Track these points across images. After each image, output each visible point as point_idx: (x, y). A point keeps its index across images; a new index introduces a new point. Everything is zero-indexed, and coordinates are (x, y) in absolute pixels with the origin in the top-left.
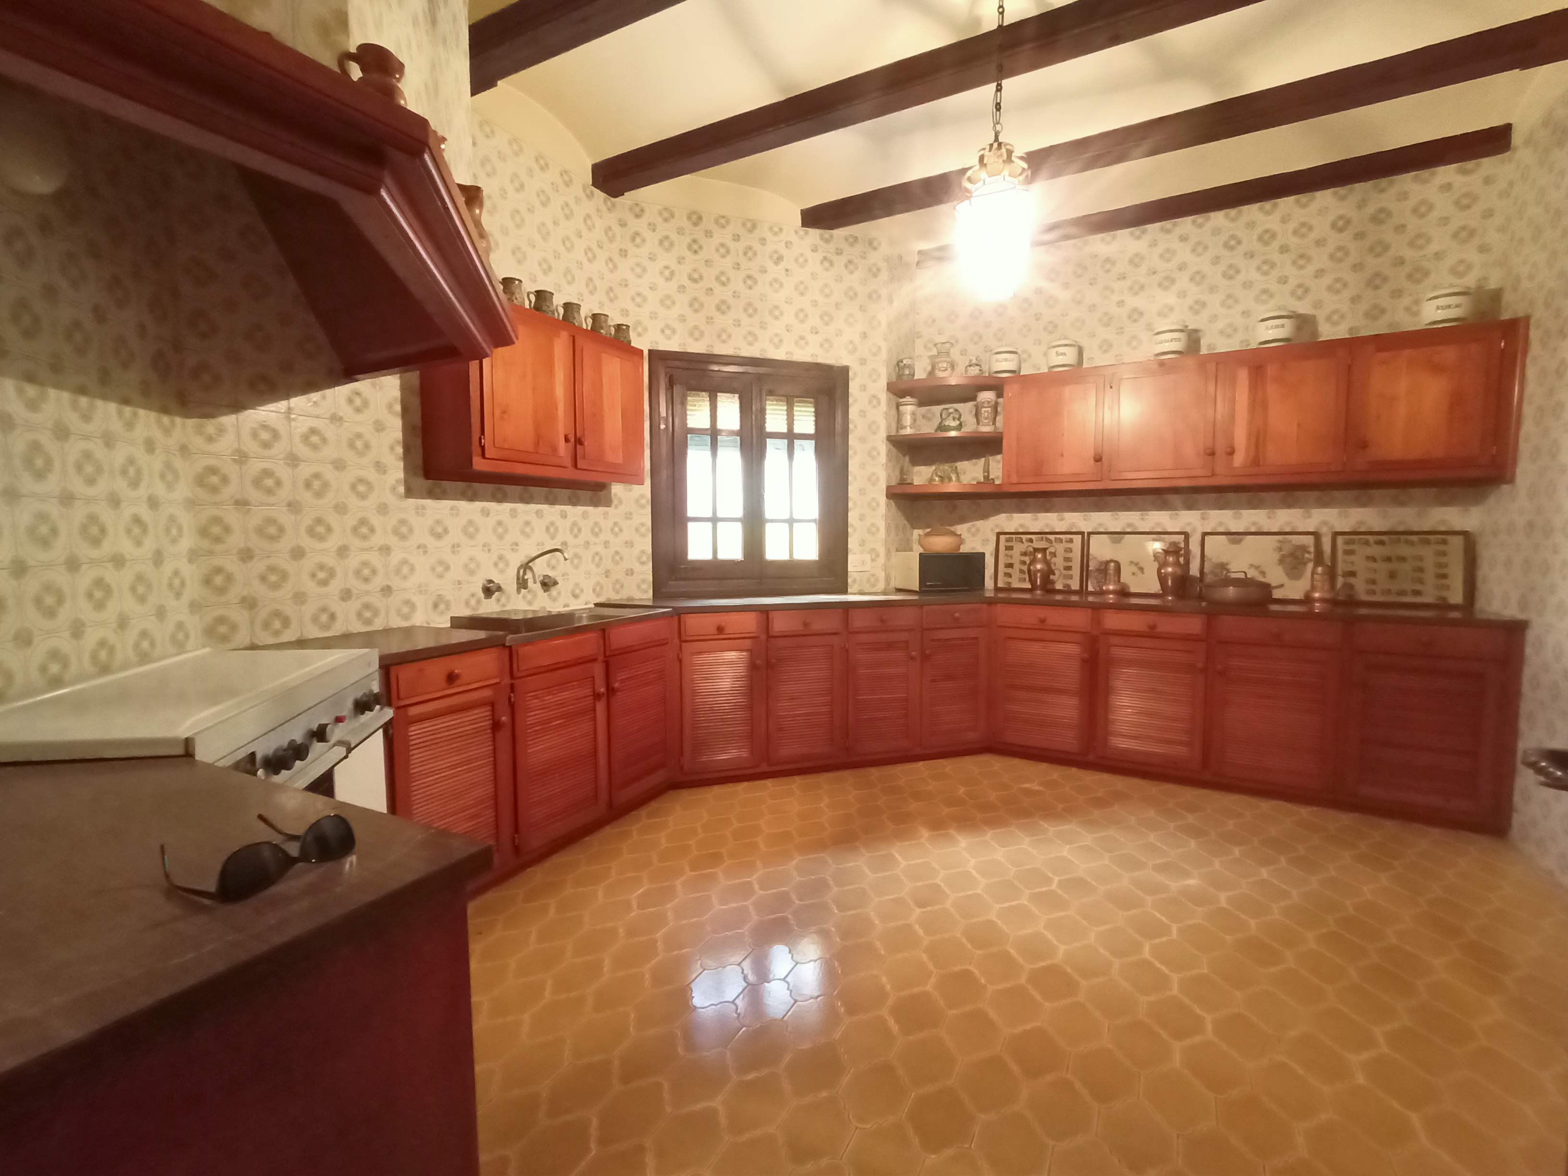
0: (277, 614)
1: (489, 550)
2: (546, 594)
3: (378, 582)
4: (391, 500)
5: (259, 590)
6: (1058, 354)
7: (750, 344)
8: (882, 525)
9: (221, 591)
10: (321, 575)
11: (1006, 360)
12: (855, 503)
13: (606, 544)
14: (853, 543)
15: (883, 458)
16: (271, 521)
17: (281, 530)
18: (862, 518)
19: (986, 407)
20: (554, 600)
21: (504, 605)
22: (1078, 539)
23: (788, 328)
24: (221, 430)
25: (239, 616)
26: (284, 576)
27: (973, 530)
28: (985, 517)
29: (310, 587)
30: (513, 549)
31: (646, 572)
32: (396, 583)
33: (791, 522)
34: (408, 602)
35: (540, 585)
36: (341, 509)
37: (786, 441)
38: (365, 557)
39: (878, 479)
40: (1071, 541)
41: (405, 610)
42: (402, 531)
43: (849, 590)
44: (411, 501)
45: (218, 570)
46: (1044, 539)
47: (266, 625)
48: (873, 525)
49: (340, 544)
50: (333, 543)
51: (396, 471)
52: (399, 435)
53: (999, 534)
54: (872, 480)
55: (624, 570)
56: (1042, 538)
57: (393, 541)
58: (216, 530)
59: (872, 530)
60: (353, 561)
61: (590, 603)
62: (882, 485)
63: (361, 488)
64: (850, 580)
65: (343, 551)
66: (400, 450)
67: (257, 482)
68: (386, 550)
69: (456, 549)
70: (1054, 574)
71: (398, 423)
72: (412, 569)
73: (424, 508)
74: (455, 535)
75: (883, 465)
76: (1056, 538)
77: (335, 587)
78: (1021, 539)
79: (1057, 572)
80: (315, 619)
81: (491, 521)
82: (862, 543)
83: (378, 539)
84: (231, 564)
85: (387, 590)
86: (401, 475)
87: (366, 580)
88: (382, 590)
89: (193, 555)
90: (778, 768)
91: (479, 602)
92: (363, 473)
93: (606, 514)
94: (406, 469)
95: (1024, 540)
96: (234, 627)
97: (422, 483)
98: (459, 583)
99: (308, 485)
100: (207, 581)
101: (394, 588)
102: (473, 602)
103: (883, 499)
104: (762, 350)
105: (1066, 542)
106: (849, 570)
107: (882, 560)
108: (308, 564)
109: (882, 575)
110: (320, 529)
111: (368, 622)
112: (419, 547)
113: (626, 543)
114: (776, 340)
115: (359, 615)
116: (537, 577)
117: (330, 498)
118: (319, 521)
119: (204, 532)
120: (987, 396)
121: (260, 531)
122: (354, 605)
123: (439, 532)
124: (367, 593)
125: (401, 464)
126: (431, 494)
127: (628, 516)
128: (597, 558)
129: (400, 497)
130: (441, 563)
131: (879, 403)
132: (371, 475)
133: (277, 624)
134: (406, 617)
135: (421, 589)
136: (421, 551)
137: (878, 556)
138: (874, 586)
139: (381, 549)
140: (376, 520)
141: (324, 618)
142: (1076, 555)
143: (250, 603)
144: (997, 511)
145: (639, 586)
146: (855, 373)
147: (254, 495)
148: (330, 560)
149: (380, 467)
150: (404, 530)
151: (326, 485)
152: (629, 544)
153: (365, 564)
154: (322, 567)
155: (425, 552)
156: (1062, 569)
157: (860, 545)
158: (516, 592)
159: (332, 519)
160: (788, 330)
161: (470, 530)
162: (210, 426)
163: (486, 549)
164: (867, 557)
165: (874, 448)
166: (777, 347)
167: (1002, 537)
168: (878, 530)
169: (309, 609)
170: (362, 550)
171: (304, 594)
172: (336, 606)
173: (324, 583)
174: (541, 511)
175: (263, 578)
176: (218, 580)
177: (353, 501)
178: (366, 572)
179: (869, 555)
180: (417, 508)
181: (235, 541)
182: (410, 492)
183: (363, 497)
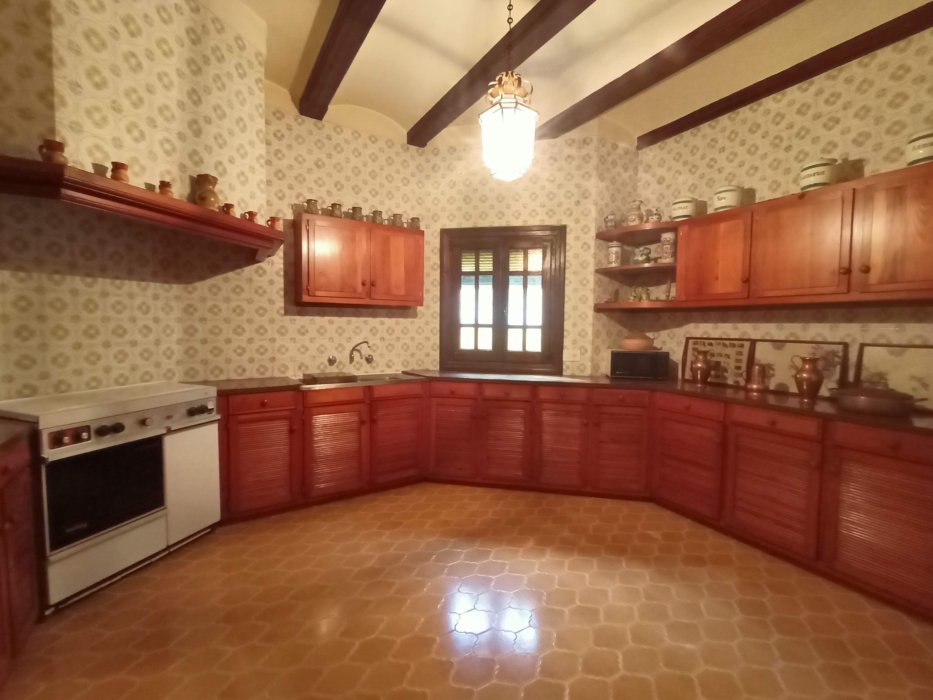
0: (217, 368)
1: (333, 341)
2: (369, 365)
3: (268, 355)
4: (277, 317)
5: (210, 357)
6: (719, 199)
7: (500, 219)
8: (590, 330)
9: (192, 356)
10: (239, 351)
11: (680, 208)
12: (569, 316)
13: (413, 339)
14: (567, 342)
15: (591, 285)
16: (216, 327)
17: (221, 331)
18: (574, 325)
19: (666, 245)
20: (374, 368)
21: (341, 369)
22: (747, 344)
23: (524, 206)
24: (195, 289)
25: (199, 367)
26: (221, 351)
27: (671, 335)
28: (680, 325)
29: (234, 356)
30: (348, 341)
31: (436, 355)
32: (278, 356)
33: (524, 327)
34: (284, 365)
35: (365, 360)
36: (250, 321)
37: (522, 277)
38: (261, 343)
39: (587, 299)
40: (742, 346)
41: (283, 369)
42: (282, 331)
43: (564, 373)
44: (288, 317)
45: (191, 348)
46: (721, 344)
47: (212, 372)
48: (583, 330)
49: (249, 337)
50: (245, 337)
51: (280, 303)
52: (282, 286)
53: (688, 339)
54: (583, 300)
55: (424, 354)
56: (720, 342)
57: (277, 336)
58: (191, 331)
59: (582, 334)
60: (256, 345)
61: (399, 371)
62: (591, 303)
63: (261, 312)
64: (564, 367)
65: (250, 341)
66: (282, 293)
67: (210, 310)
68: (273, 340)
69: (313, 340)
70: (727, 372)
71: (282, 280)
72: (287, 350)
73: (295, 320)
74: (312, 333)
75: (591, 290)
76: (730, 343)
77: (246, 356)
78: (704, 343)
79: (729, 371)
80: (235, 371)
81: (334, 327)
82: (575, 342)
83: (269, 335)
84: (198, 346)
85: (273, 359)
86: (282, 304)
87: (262, 354)
88: (270, 359)
89: (179, 342)
90: (487, 482)
91: (325, 367)
92: (262, 305)
93: (412, 323)
94: (285, 302)
95: (706, 344)
96: (197, 372)
97: (294, 308)
98: (314, 357)
99: (234, 311)
100: (187, 352)
101: (277, 358)
102: (322, 367)
103: (591, 313)
104: (507, 221)
105: (738, 346)
106: (563, 360)
107: (589, 354)
108: (233, 346)
109: (589, 365)
110: (240, 330)
111: (262, 374)
112: (291, 339)
113: (426, 338)
114: (516, 214)
115: (258, 370)
116: (363, 356)
117: (245, 316)
118: (239, 327)
119: (186, 331)
120: (668, 236)
121: (211, 332)
122: (256, 365)
123: (303, 332)
124: (262, 360)
125: (283, 299)
126: (299, 314)
127: (427, 323)
128: (406, 347)
129: (282, 315)
130: (303, 347)
131: (589, 248)
132: (266, 305)
133: (217, 372)
134: (283, 372)
135: (292, 359)
136: (292, 341)
137: (586, 351)
138: (582, 371)
139: (270, 340)
140: (268, 327)
141: (240, 371)
142: (745, 357)
143: (205, 362)
144: (688, 321)
145: (432, 363)
146: (571, 230)
147: (209, 316)
148: (244, 345)
149: (271, 301)
150: (283, 330)
151: (243, 311)
152: (428, 339)
153: (262, 346)
154: (239, 347)
155: (294, 342)
156: (733, 367)
157: (573, 344)
158: (349, 363)
159: (246, 326)
160: (524, 207)
161: (322, 331)
162: (190, 287)
163: (331, 340)
164: (578, 352)
165: (585, 278)
166: (517, 218)
167: (691, 341)
168: (587, 334)
169: (232, 366)
170: (261, 340)
171: (230, 359)
172: (247, 365)
173: (240, 355)
174: (367, 321)
175: (211, 352)
176: (191, 352)
177: (256, 317)
178: (262, 350)
179: (579, 350)
180: (291, 320)
181: (199, 336)
182: (287, 312)
183: (262, 315)
